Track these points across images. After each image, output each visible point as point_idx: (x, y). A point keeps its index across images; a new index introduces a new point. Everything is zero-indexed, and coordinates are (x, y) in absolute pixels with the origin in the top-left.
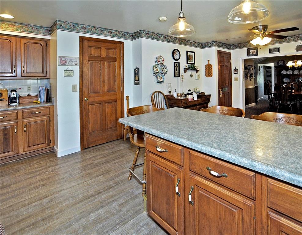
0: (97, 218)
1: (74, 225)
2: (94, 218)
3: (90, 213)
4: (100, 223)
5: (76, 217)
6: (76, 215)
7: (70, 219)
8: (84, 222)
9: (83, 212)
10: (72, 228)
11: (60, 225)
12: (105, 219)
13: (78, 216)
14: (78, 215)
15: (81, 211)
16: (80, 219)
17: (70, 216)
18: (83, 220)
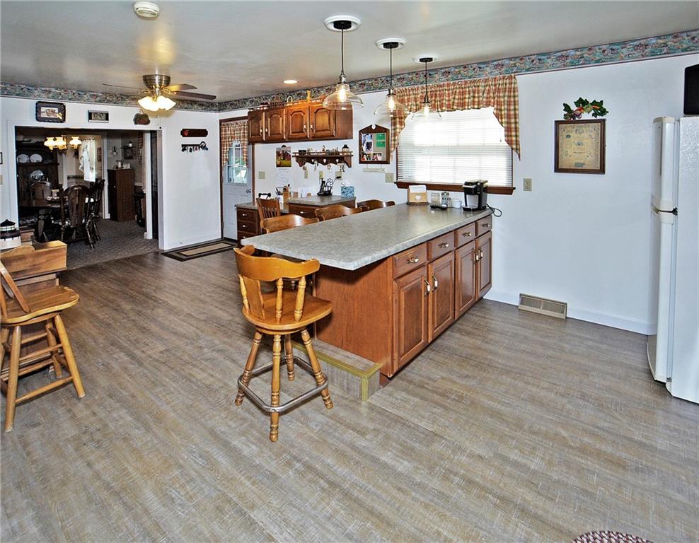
0: (404, 457)
1: (436, 488)
2: (406, 463)
3: (398, 475)
4: (412, 449)
5: (418, 496)
6: (413, 499)
7: (426, 506)
8: (422, 474)
9: (399, 489)
10: (443, 487)
11: (448, 514)
12: (401, 445)
13: (413, 494)
14: (411, 495)
15: (399, 495)
16: (419, 484)
17: (421, 510)
18: (418, 479)
